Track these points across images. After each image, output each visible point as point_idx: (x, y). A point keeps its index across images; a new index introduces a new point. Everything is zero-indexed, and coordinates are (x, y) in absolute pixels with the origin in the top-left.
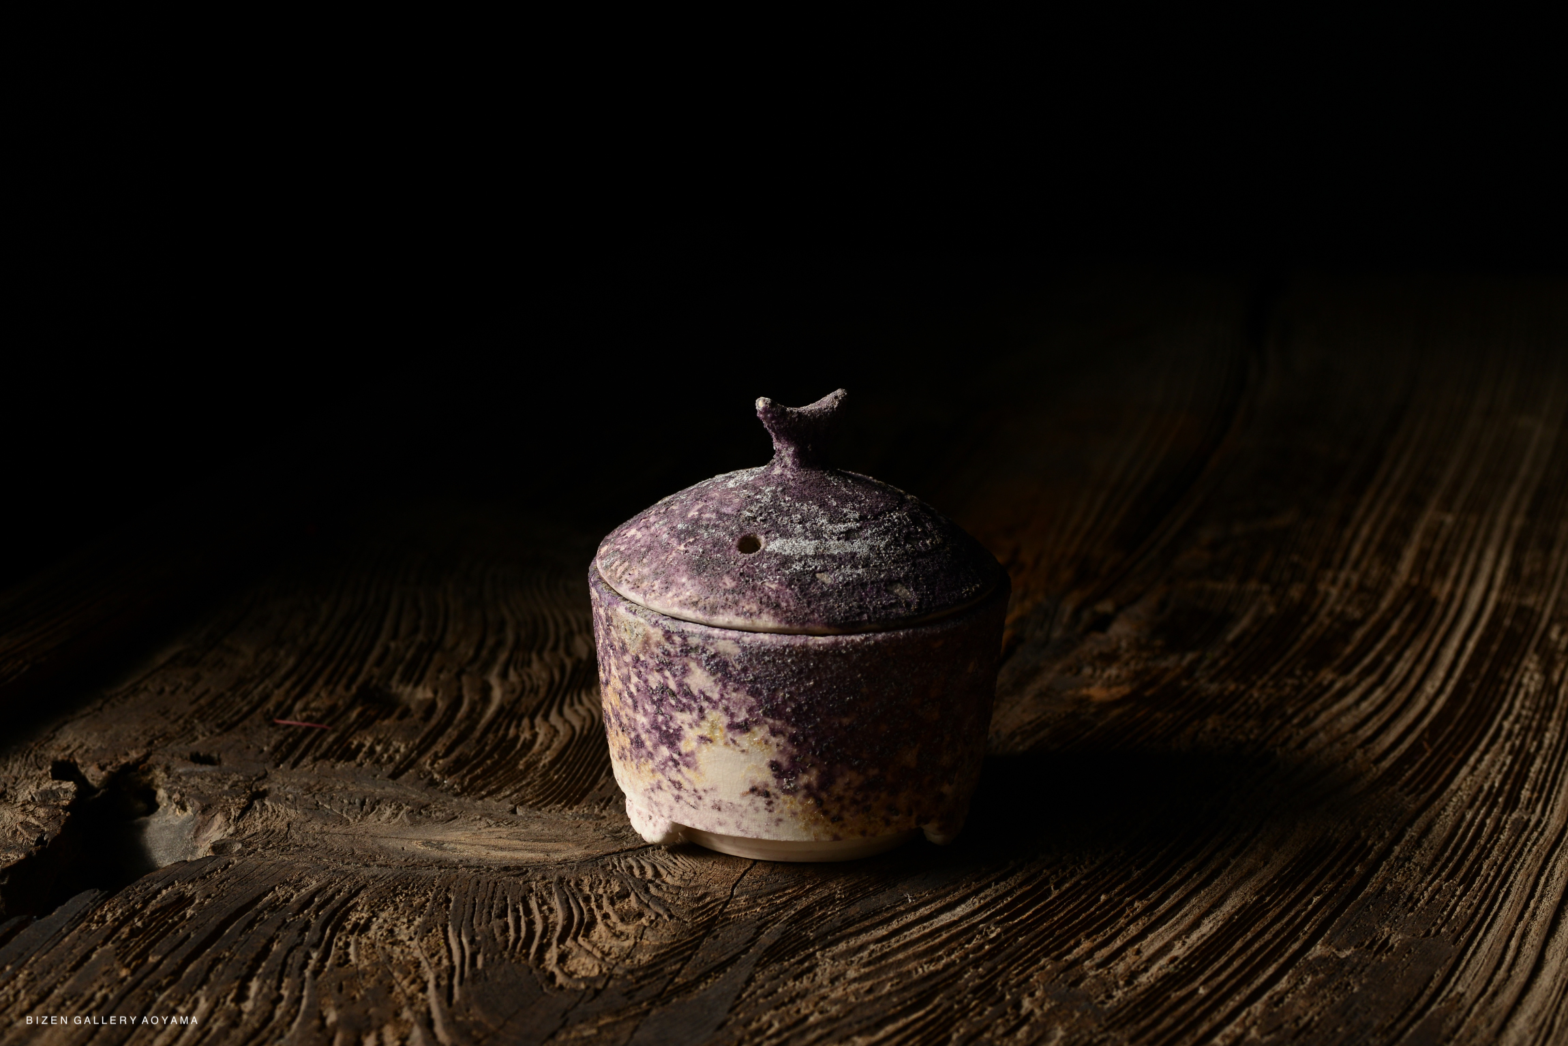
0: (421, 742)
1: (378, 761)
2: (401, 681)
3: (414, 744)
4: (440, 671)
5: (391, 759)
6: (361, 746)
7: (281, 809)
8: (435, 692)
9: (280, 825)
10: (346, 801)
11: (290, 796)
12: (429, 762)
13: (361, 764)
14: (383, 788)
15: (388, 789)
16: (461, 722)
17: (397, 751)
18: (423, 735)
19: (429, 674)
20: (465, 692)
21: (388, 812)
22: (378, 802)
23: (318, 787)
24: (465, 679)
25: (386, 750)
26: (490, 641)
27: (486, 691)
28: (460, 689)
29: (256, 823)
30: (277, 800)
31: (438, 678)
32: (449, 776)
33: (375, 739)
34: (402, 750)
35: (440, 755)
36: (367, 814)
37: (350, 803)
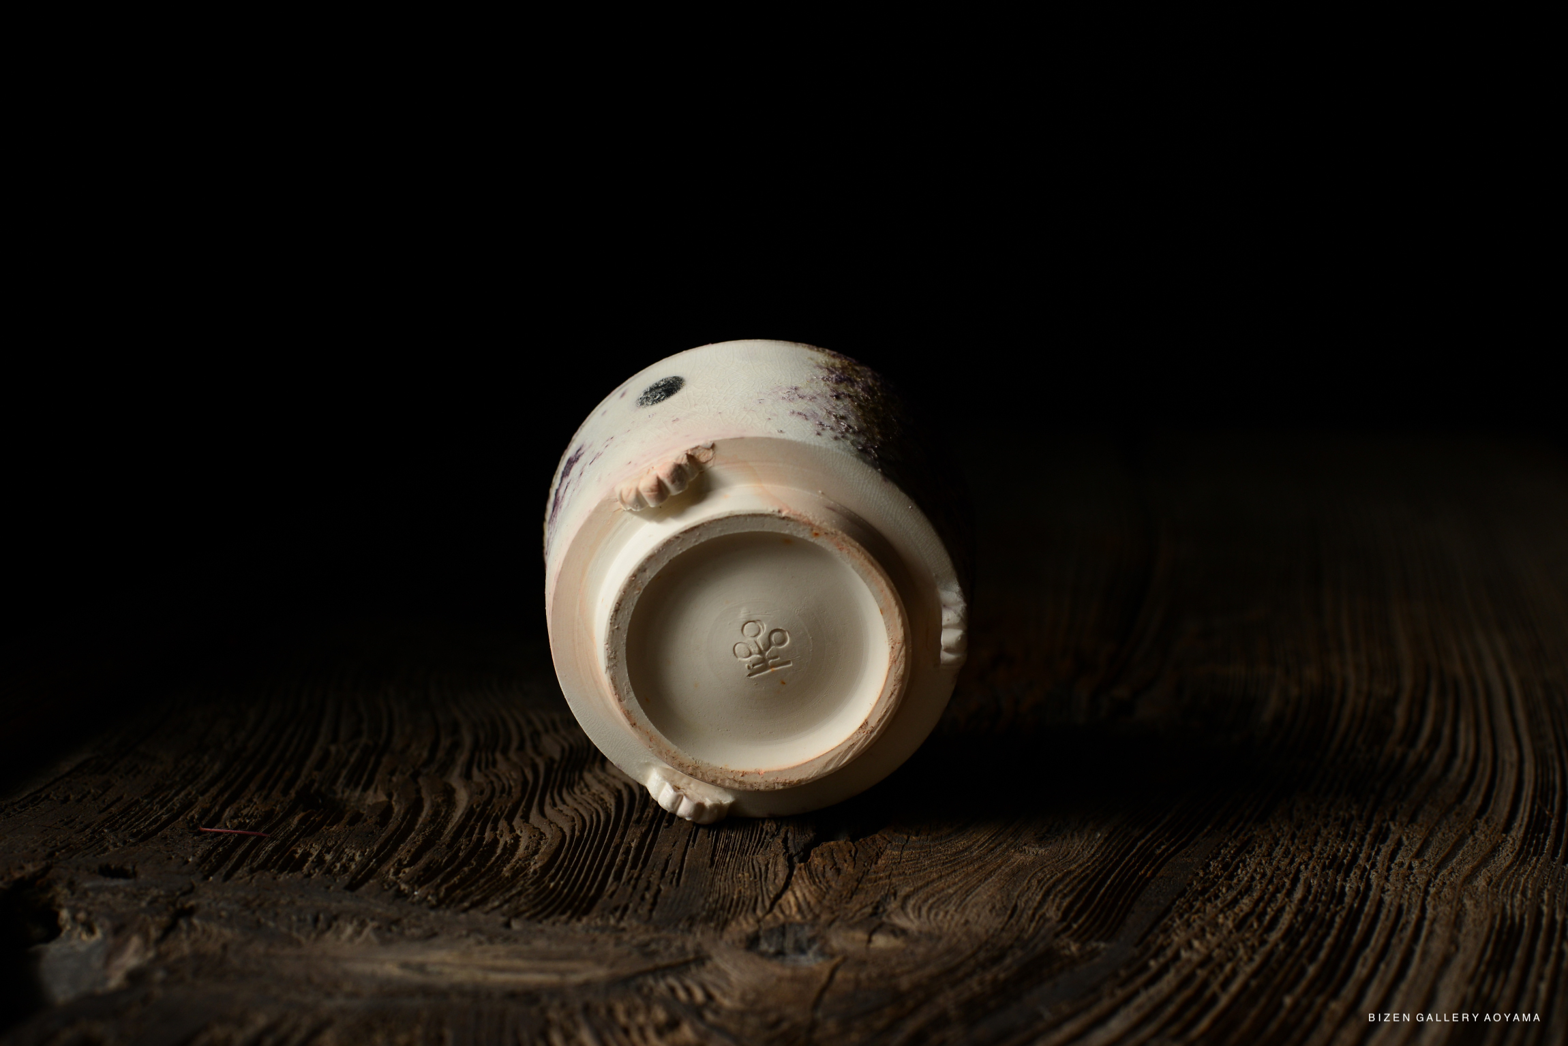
0: (379, 850)
1: (329, 871)
2: (347, 785)
3: (372, 851)
4: (392, 773)
5: (345, 868)
6: (306, 855)
7: (214, 928)
8: (390, 796)
9: (213, 947)
10: (294, 918)
11: (224, 914)
12: (392, 870)
13: (309, 875)
14: (340, 901)
15: (346, 903)
16: (425, 825)
17: (352, 859)
18: (381, 840)
19: (378, 777)
20: (424, 794)
21: (349, 930)
22: (336, 918)
23: (257, 902)
24: (421, 781)
25: (339, 859)
26: (445, 742)
27: (449, 793)
28: (418, 791)
29: (183, 945)
30: (208, 917)
31: (390, 781)
32: (420, 886)
33: (323, 847)
34: (357, 858)
35: (405, 862)
36: (323, 932)
37: (299, 920)
